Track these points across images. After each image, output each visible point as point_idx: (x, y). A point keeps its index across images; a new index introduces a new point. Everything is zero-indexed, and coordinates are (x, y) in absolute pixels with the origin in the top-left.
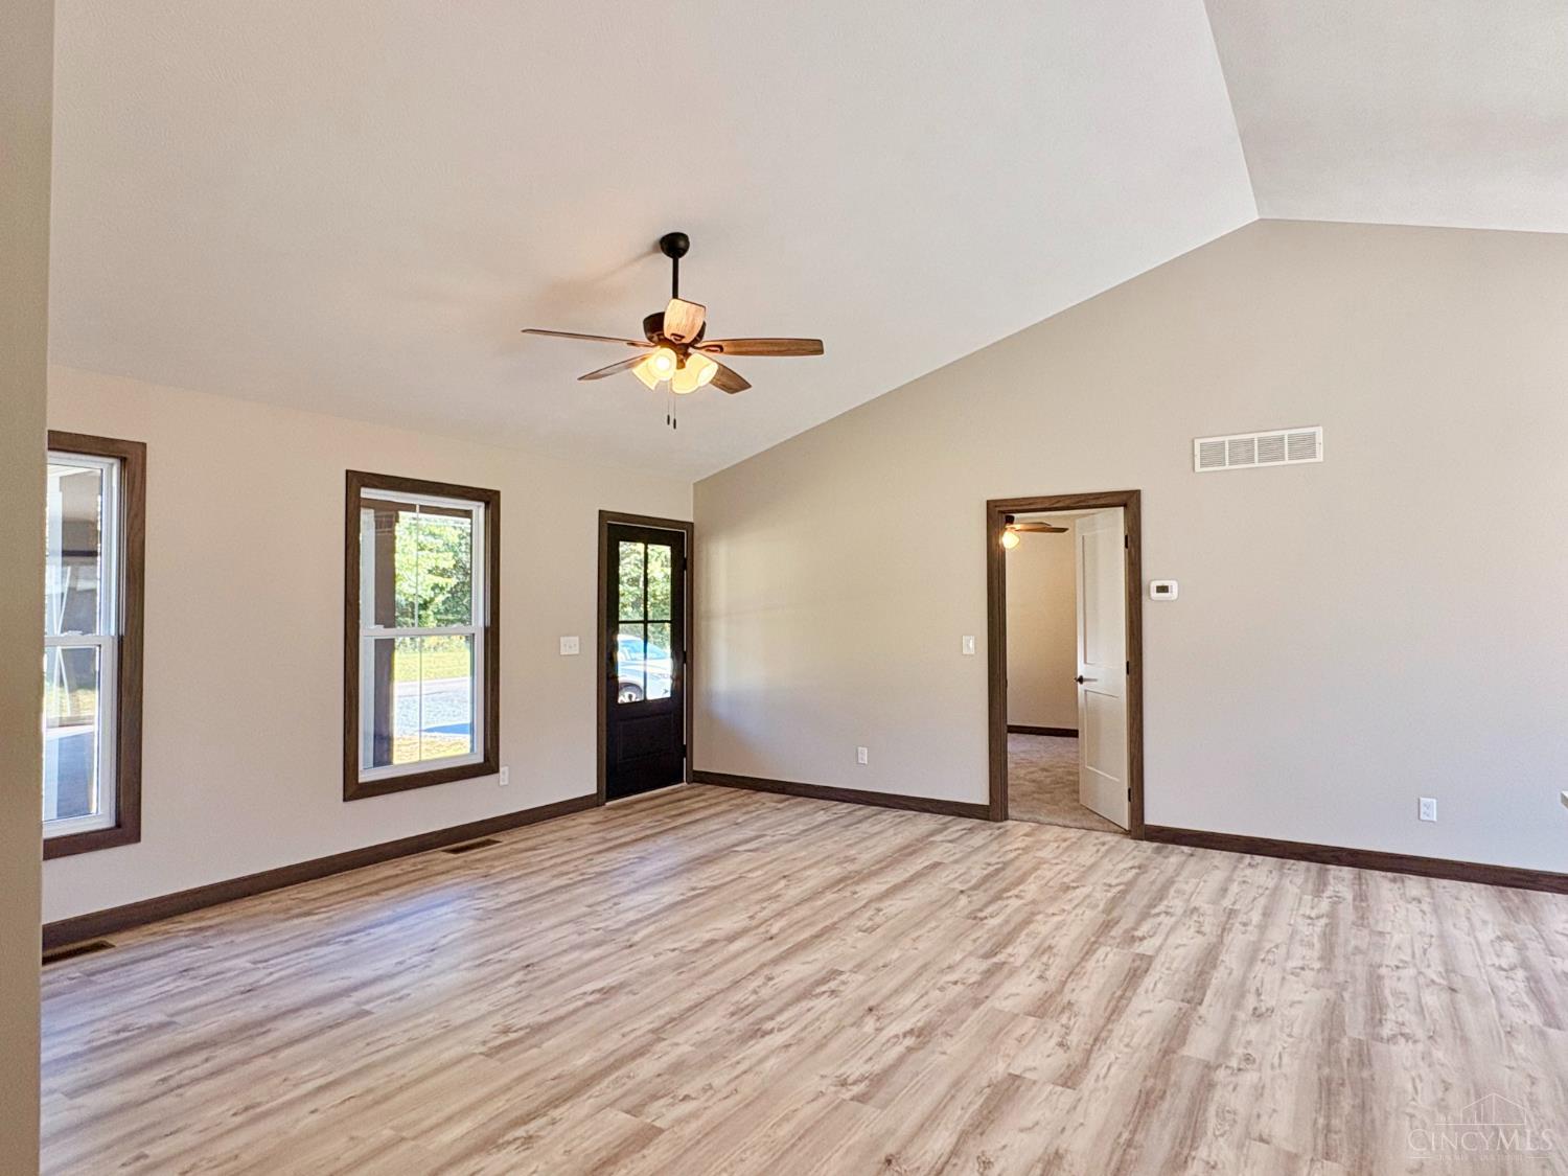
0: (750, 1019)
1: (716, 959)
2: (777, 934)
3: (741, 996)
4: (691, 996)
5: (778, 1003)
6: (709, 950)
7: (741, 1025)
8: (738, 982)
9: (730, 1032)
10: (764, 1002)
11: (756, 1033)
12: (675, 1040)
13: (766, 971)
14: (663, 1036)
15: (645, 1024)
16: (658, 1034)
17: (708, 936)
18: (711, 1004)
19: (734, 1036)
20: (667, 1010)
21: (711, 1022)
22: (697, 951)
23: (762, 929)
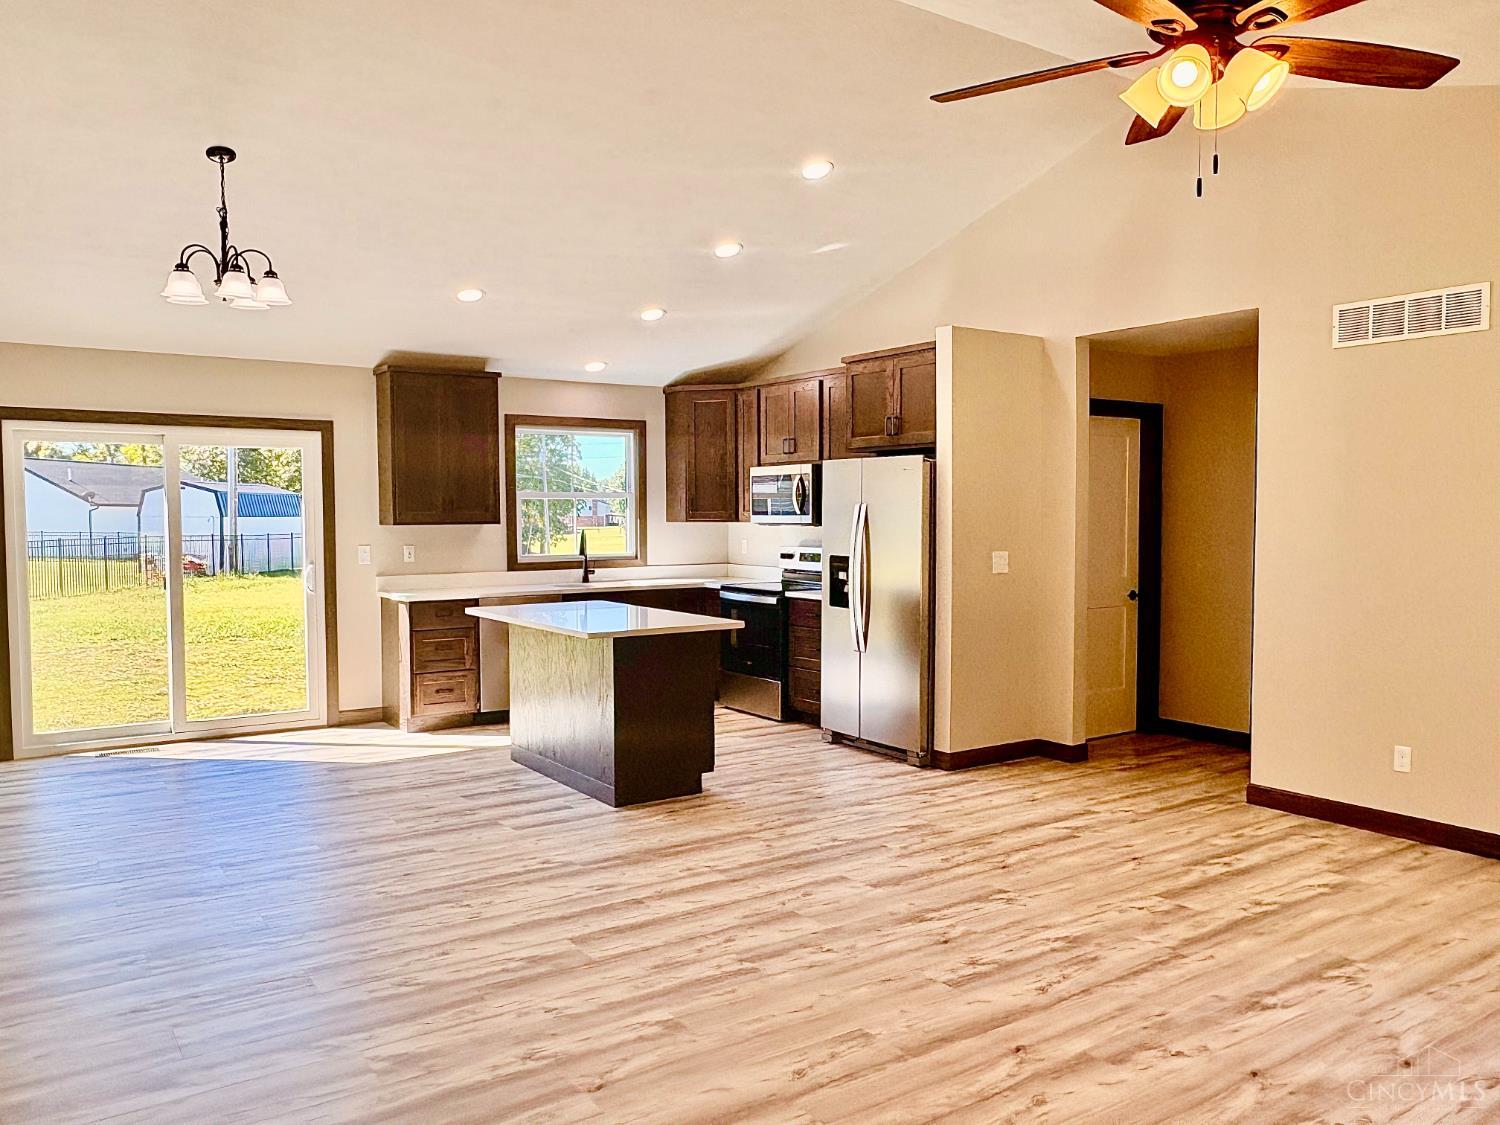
0: (1075, 952)
1: (1110, 1029)
2: (1005, 1055)
3: (1083, 977)
4: (1145, 984)
5: (1043, 962)
6: (1123, 1045)
7: (1089, 950)
8: (1083, 991)
9: (1099, 944)
10: (1057, 965)
11: (1073, 941)
12: (1154, 946)
13: (1043, 999)
14: (1168, 951)
15: (1193, 964)
16: (1176, 954)
17: (1124, 1073)
18: (1119, 973)
19: (1096, 941)
20: (1170, 974)
21: (1118, 958)
22: (1144, 1047)
23: (1028, 1070)
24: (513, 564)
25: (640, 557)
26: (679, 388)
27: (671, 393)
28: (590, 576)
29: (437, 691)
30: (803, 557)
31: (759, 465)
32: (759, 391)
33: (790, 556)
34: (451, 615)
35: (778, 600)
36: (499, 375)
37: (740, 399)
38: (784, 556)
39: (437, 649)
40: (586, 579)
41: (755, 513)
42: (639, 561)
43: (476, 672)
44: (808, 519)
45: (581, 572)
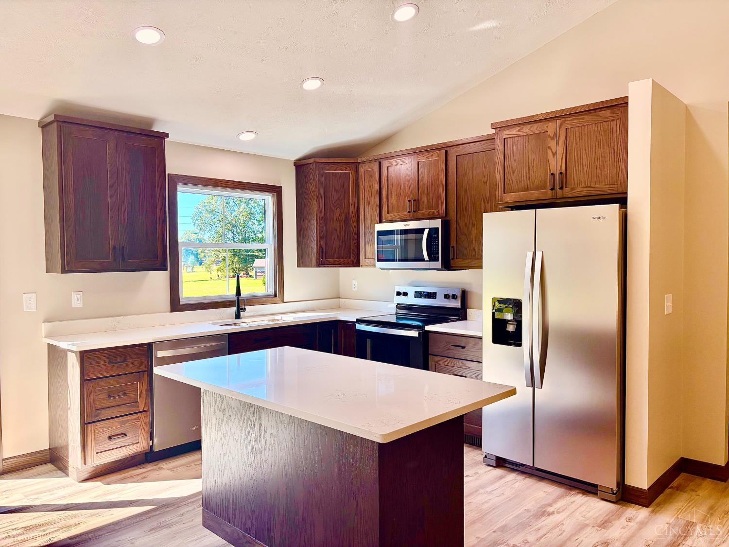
24: (176, 305)
25: (278, 295)
26: (312, 160)
27: (301, 166)
28: (242, 313)
29: (110, 438)
30: (418, 295)
31: (380, 222)
32: (380, 163)
33: (405, 294)
34: (125, 360)
35: (419, 334)
36: (167, 135)
37: (361, 170)
38: (399, 294)
39: (109, 396)
40: (238, 316)
41: (379, 260)
42: (278, 299)
43: (149, 413)
44: (438, 264)
45: (234, 310)
